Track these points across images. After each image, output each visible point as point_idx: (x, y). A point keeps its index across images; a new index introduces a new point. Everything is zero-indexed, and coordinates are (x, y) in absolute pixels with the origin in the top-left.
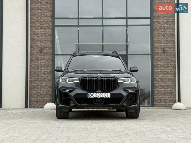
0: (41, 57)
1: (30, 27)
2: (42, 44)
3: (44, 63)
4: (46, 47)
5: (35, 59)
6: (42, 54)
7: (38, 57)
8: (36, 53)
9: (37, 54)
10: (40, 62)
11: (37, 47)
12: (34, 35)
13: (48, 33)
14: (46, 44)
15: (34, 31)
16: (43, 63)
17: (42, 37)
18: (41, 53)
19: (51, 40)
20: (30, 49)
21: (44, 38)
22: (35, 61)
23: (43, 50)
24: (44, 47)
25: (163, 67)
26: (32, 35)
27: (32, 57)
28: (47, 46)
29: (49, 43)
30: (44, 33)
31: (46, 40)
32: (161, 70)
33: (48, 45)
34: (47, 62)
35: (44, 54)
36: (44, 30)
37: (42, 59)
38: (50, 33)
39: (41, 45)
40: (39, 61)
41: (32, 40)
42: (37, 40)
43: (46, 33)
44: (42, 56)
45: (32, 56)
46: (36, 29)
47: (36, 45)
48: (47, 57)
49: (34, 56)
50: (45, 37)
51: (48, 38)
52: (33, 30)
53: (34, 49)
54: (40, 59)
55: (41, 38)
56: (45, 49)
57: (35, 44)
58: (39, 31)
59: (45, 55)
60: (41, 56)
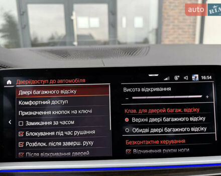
25: (176, 21)
32: (174, 25)
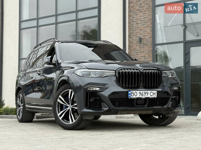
0: (141, 50)
1: (129, 13)
2: (142, 32)
3: (145, 56)
4: (146, 36)
5: (134, 53)
6: (142, 45)
7: (137, 50)
8: (135, 44)
9: (136, 46)
10: (139, 57)
11: (136, 37)
12: (133, 22)
13: (148, 17)
14: (145, 31)
15: (133, 18)
16: (142, 57)
17: (141, 23)
18: (141, 43)
19: (151, 25)
20: (129, 40)
21: (144, 25)
22: (134, 55)
23: (142, 40)
24: (144, 36)
26: (131, 22)
27: (130, 51)
28: (148, 35)
29: (149, 30)
30: (143, 18)
31: (145, 27)
33: (148, 33)
34: (147, 56)
35: (143, 45)
36: (143, 14)
37: (142, 52)
38: (151, 17)
39: (140, 34)
40: (138, 55)
41: (131, 29)
42: (136, 28)
43: (146, 18)
44: (142, 48)
45: (130, 49)
46: (135, 14)
47: (134, 35)
48: (148, 49)
49: (133, 48)
50: (145, 22)
51: (149, 23)
52: (132, 16)
53: (133, 40)
54: (140, 52)
55: (140, 25)
56: (145, 38)
57: (134, 33)
58: (137, 17)
59: (145, 46)
60: (140, 48)
